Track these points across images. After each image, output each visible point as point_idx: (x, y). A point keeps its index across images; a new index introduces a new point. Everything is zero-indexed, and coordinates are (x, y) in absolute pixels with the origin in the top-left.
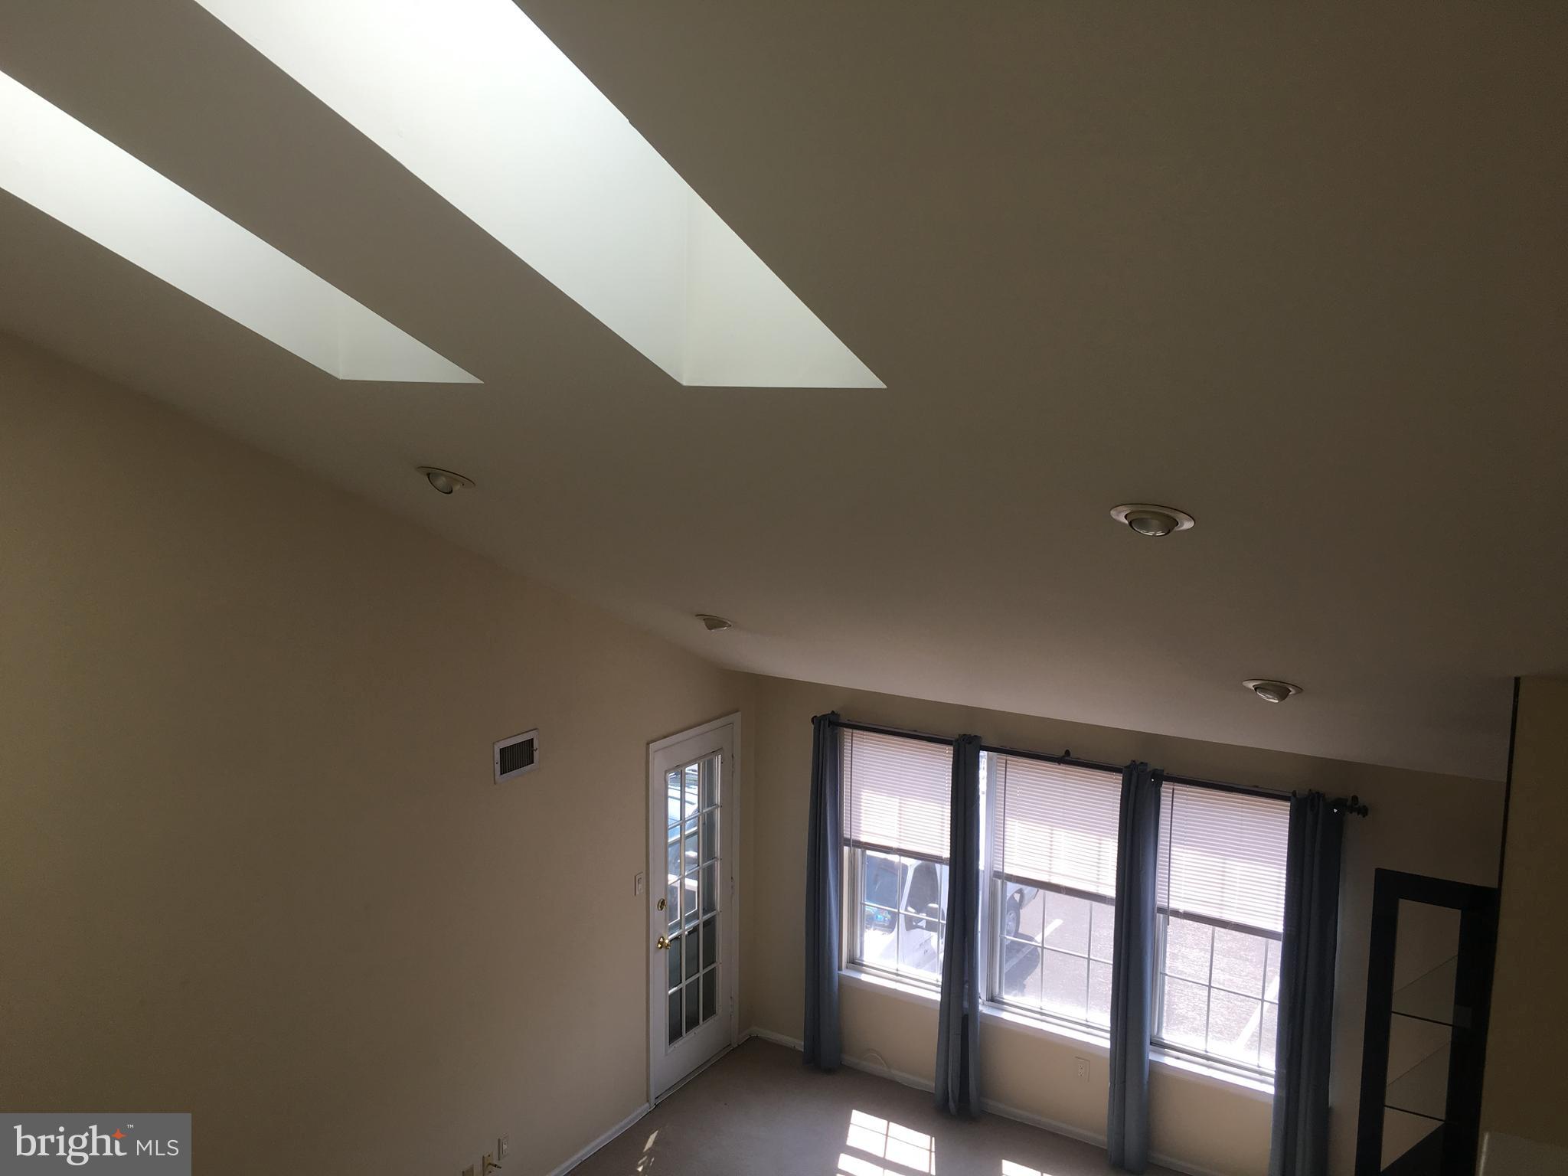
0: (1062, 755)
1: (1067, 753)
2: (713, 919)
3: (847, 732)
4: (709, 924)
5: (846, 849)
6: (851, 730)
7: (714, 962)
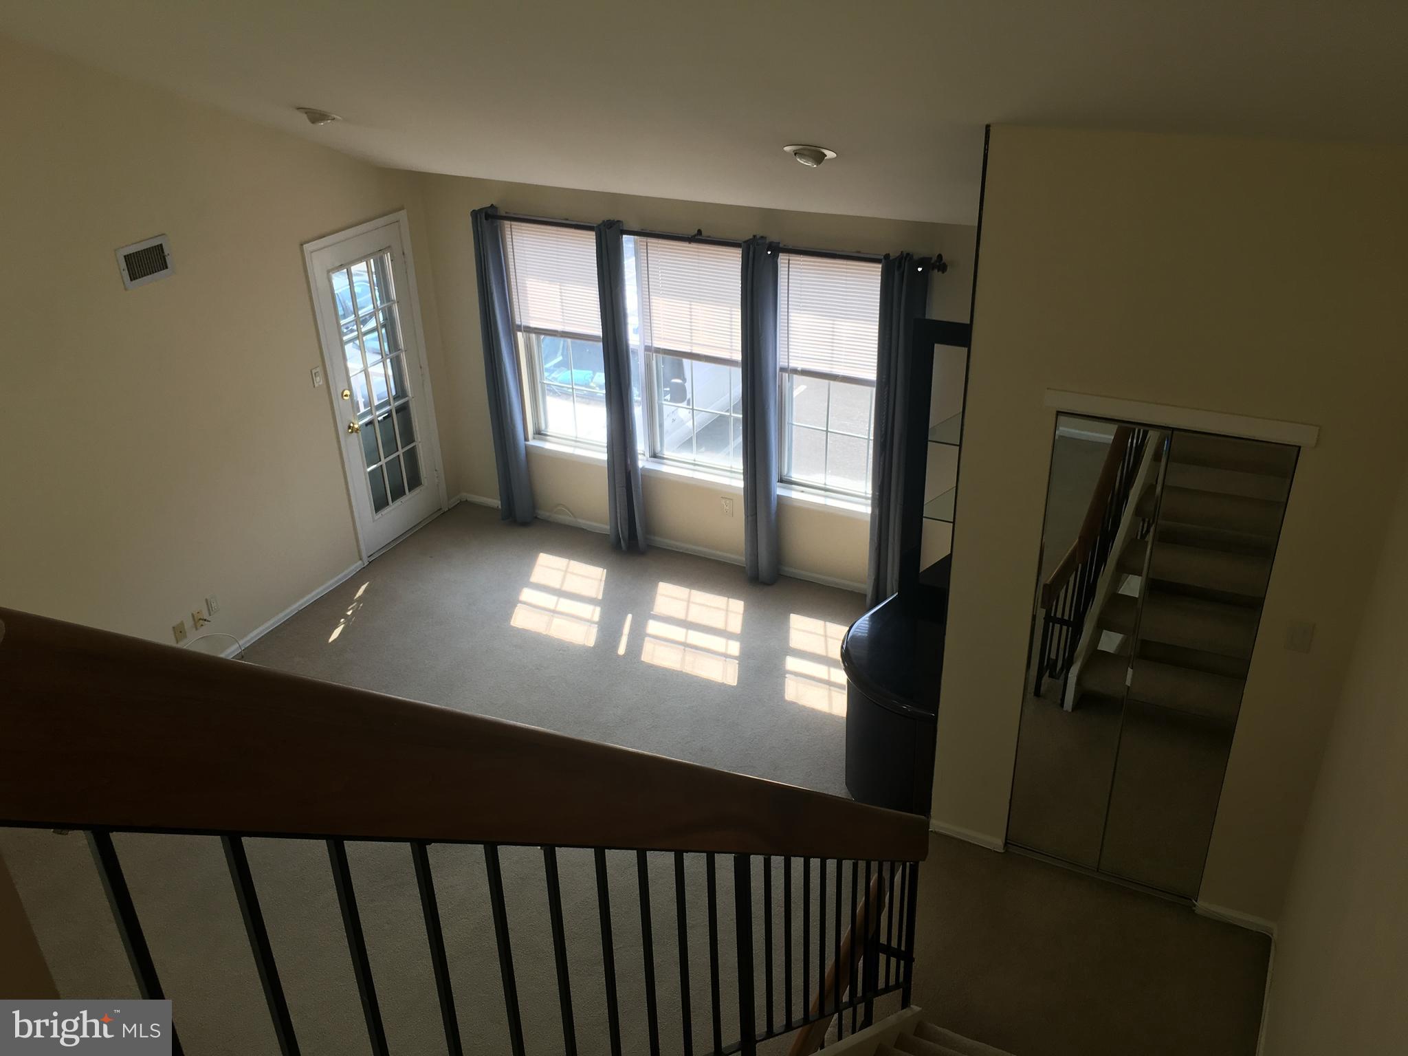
0: (693, 234)
1: (700, 232)
2: (406, 404)
3: (507, 224)
4: (403, 410)
5: (520, 335)
6: (509, 222)
7: (413, 441)
